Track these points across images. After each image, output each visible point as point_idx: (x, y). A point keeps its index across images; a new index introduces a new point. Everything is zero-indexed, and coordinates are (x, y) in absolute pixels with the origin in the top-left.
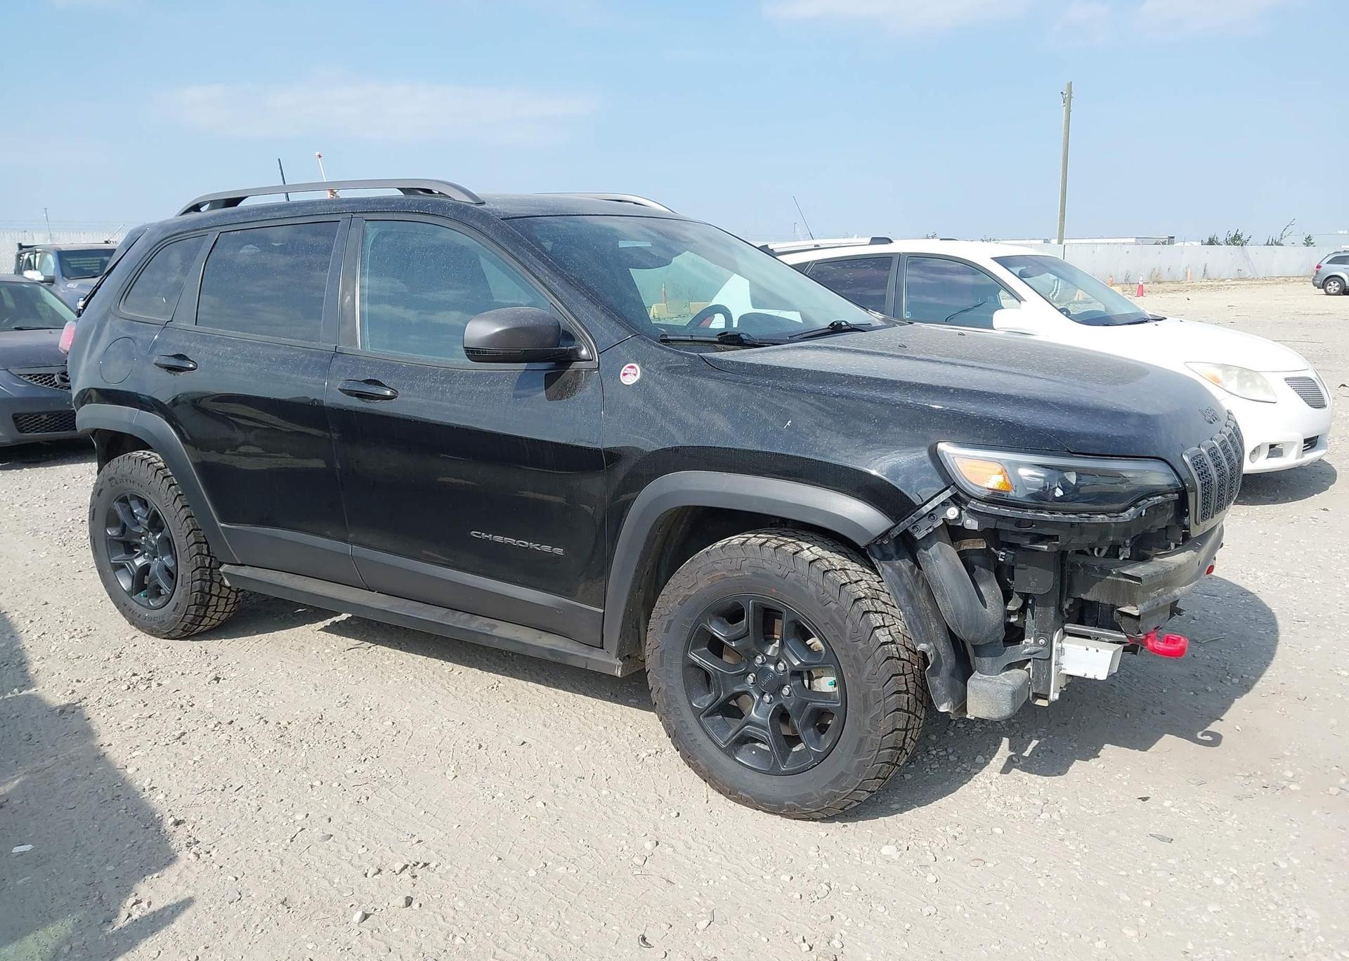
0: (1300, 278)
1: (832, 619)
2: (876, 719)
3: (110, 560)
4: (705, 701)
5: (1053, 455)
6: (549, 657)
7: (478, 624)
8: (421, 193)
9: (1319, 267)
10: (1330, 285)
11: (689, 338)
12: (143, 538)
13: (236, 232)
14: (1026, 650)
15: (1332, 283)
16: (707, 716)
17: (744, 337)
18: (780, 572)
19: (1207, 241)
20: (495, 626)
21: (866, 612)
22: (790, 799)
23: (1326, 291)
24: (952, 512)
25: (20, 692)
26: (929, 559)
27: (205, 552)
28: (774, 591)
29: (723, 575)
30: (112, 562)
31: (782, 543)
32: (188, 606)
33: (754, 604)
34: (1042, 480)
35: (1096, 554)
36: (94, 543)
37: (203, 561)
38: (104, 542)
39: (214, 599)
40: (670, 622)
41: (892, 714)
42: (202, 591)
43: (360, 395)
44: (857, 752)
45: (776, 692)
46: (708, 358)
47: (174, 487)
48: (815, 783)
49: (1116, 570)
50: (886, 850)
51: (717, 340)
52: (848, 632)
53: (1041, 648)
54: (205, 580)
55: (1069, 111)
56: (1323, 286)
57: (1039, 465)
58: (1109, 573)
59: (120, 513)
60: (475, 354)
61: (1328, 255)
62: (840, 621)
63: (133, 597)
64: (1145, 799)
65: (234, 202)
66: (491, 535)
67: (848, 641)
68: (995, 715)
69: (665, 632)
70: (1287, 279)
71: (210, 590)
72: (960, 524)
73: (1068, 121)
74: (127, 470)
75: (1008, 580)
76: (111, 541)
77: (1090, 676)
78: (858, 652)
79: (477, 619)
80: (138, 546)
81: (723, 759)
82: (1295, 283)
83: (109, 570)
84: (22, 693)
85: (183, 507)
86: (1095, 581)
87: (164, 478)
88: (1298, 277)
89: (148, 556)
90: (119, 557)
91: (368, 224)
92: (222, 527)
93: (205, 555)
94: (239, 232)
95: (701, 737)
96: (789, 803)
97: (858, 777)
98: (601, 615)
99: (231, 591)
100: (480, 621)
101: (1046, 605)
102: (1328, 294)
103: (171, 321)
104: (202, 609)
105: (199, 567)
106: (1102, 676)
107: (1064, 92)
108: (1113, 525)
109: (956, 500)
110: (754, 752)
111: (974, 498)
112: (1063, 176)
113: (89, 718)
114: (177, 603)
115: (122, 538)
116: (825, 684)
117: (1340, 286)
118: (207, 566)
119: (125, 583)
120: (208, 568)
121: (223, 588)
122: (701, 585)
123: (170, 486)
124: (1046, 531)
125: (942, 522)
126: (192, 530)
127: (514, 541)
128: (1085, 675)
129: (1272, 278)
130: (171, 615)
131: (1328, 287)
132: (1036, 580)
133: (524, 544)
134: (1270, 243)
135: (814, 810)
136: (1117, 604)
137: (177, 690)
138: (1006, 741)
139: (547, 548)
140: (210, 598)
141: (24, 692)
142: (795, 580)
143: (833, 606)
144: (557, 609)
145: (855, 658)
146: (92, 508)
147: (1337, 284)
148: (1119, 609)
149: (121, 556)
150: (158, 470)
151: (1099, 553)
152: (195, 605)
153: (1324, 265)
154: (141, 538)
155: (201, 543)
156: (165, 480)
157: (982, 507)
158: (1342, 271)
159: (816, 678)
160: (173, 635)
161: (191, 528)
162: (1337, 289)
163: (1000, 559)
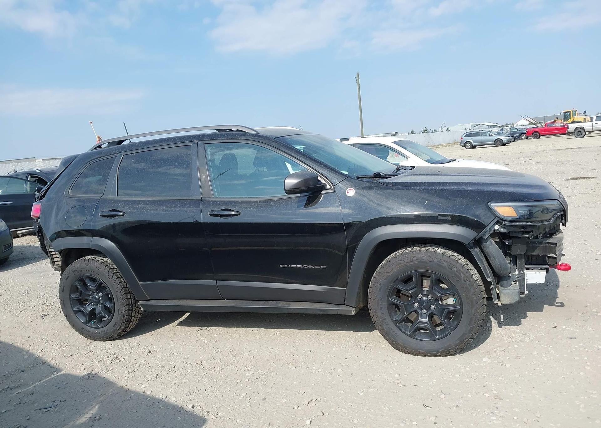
0: (454, 143)
1: (455, 274)
2: (477, 310)
3: (73, 310)
4: (398, 317)
5: (529, 202)
6: (319, 313)
7: (281, 305)
8: (228, 131)
9: (462, 138)
10: (467, 145)
11: (365, 176)
12: (91, 296)
13: (133, 154)
14: (516, 276)
15: (467, 144)
16: (399, 323)
17: (382, 174)
18: (431, 260)
19: (410, 132)
20: (290, 304)
21: (468, 270)
22: (442, 349)
23: (465, 147)
24: (497, 227)
25: (57, 374)
26: (487, 246)
27: (129, 297)
28: (428, 267)
29: (405, 265)
30: (74, 310)
31: (427, 249)
32: (122, 323)
33: (418, 274)
34: (526, 211)
35: (530, 238)
36: (64, 303)
37: (129, 301)
38: (69, 302)
39: (133, 318)
40: (381, 288)
41: (482, 307)
42: (128, 315)
43: (222, 216)
44: (470, 324)
45: (428, 309)
46: (382, 182)
47: (111, 270)
48: (452, 339)
49: (544, 242)
50: (484, 360)
51: (373, 176)
52: (462, 278)
53: (521, 275)
54: (130, 310)
55: (359, 84)
56: (464, 146)
57: (524, 206)
58: (542, 243)
59: (79, 286)
60: (289, 191)
61: (464, 134)
62: (459, 275)
63: (87, 325)
64: (555, 327)
65: (120, 142)
66: (290, 265)
67: (463, 282)
68: (513, 302)
69: (379, 292)
70: (447, 145)
71: (132, 314)
72: (499, 231)
73: (359, 88)
74: (84, 265)
75: (507, 251)
76: (72, 301)
77: (538, 282)
78: (468, 285)
79: (280, 302)
80: (87, 300)
81: (410, 339)
82: (451, 146)
83: (72, 314)
84: (58, 374)
85: (117, 278)
86: (537, 247)
87: (106, 266)
88: (450, 143)
89: (94, 304)
90: (77, 307)
91: (206, 145)
92: (140, 284)
93: (129, 298)
94: (135, 154)
95: (398, 332)
96: (442, 350)
97: (470, 334)
98: (345, 291)
99: (139, 314)
100: (281, 303)
101: (521, 259)
102: (466, 149)
103: (103, 196)
104: (128, 323)
105: (127, 304)
106: (543, 282)
107: (356, 77)
108: (547, 225)
109: (498, 223)
110: (421, 334)
111: (505, 220)
112: (360, 111)
113: (105, 377)
114: (116, 323)
115: (80, 298)
116: (451, 301)
117: (471, 145)
118: (131, 303)
119: (82, 320)
120: (131, 304)
121: (136, 313)
122: (395, 270)
123: (109, 269)
124: (528, 230)
125: (493, 231)
126: (123, 288)
127: (302, 266)
128: (536, 282)
129: (441, 145)
130: (112, 329)
131: (466, 146)
132: (520, 249)
133: (307, 267)
134: (434, 131)
135: (452, 351)
136: (546, 254)
137: (135, 359)
138: (491, 317)
139: (317, 267)
140: (132, 318)
141: (59, 374)
142: (438, 262)
143: (455, 269)
144: (323, 291)
145: (466, 288)
146: (62, 287)
147: (469, 144)
148: (548, 256)
149: (78, 306)
150: (102, 263)
151: (531, 238)
152: (125, 322)
153: (463, 137)
154: (89, 297)
155: (127, 293)
156: (106, 267)
157: (508, 223)
158: (470, 139)
159: (445, 300)
160: (112, 338)
161: (123, 287)
162: (470, 146)
163: (507, 243)
